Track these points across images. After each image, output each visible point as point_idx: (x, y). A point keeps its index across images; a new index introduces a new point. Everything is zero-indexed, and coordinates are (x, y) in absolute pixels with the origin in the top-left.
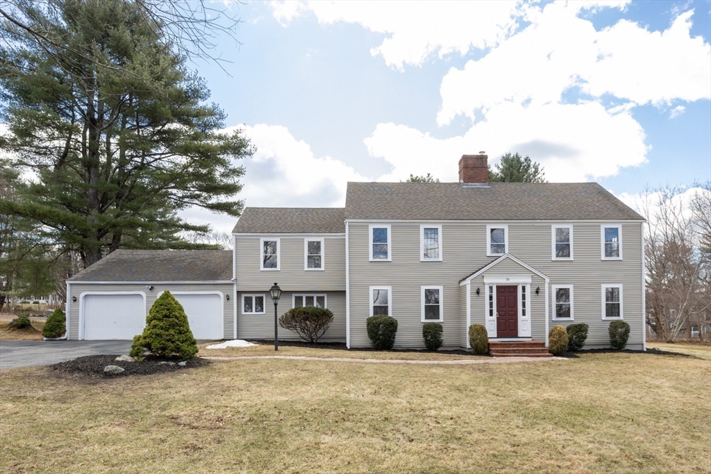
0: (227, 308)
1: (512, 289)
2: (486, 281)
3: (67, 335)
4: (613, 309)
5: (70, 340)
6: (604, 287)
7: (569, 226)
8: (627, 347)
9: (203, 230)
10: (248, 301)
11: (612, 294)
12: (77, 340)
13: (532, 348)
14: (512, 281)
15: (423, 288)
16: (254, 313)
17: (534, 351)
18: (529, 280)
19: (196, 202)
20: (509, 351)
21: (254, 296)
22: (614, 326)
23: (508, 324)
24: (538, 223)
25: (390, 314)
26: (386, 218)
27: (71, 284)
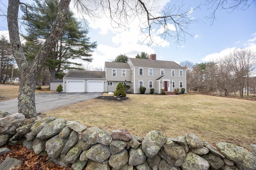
0: (105, 85)
1: (167, 82)
2: (162, 80)
3: (63, 91)
4: (181, 86)
5: (64, 93)
6: (180, 82)
7: (174, 70)
8: (184, 93)
9: (80, 65)
10: (109, 83)
11: (181, 83)
12: (66, 93)
13: (171, 93)
14: (167, 80)
15: (149, 81)
16: (110, 86)
17: (173, 94)
18: (170, 80)
19: (78, 57)
20: (169, 94)
21: (110, 82)
22: (182, 89)
23: (166, 89)
24: (169, 69)
25: (143, 86)
26: (142, 67)
27: (64, 78)
